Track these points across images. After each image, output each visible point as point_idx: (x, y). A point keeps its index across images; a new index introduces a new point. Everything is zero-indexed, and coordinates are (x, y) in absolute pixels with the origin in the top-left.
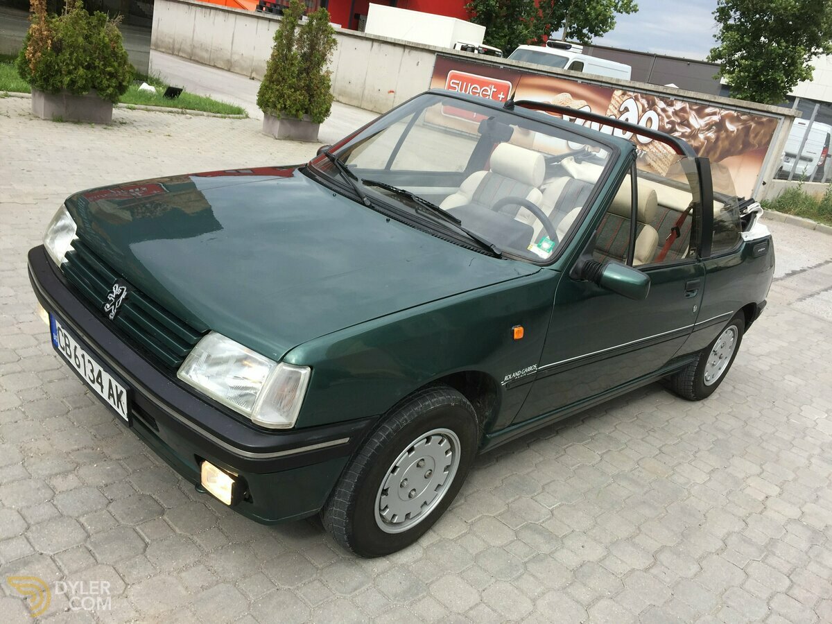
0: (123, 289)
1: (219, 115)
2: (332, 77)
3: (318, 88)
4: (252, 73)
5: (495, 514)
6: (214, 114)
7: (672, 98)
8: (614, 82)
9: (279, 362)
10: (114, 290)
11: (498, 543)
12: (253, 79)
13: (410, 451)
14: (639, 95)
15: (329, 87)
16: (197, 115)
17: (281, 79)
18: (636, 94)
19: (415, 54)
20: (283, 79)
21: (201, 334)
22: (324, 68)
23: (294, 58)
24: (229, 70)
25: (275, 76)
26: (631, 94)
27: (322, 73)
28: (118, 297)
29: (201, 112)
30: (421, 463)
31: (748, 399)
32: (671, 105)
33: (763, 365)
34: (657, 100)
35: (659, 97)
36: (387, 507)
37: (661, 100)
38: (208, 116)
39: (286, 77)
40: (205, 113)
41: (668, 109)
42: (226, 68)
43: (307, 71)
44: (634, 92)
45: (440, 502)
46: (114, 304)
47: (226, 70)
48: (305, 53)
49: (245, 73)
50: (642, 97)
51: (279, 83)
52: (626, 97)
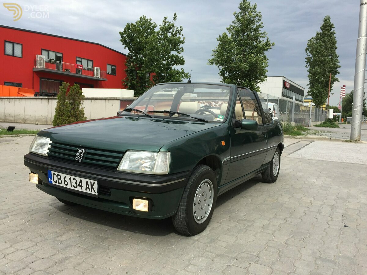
0: (82, 150)
1: (34, 135)
2: (84, 110)
3: (79, 115)
4: (36, 122)
5: (226, 219)
6: (32, 135)
7: (217, 101)
8: (194, 98)
9: (158, 152)
10: (78, 152)
11: (233, 225)
12: (37, 124)
13: (200, 187)
14: (205, 102)
15: (84, 114)
16: (24, 136)
17: (63, 114)
18: (203, 102)
19: (110, 101)
20: (64, 114)
21: (124, 153)
22: (80, 107)
23: (67, 105)
24: (25, 123)
25: (60, 113)
26: (202, 102)
27: (80, 109)
28: (81, 153)
29: (26, 135)
30: (203, 194)
31: (289, 180)
32: (217, 103)
33: (288, 171)
34: (212, 102)
35: (211, 101)
36: (196, 212)
37: (213, 102)
38: (29, 136)
39: (65, 113)
40: (28, 135)
41: (216, 105)
42: (23, 122)
43: (74, 109)
44: (202, 101)
45: (210, 212)
46: (80, 156)
47: (23, 123)
48: (71, 103)
49: (33, 123)
50: (206, 102)
51: (62, 115)
52: (200, 103)
